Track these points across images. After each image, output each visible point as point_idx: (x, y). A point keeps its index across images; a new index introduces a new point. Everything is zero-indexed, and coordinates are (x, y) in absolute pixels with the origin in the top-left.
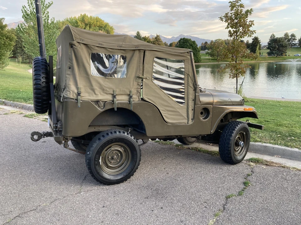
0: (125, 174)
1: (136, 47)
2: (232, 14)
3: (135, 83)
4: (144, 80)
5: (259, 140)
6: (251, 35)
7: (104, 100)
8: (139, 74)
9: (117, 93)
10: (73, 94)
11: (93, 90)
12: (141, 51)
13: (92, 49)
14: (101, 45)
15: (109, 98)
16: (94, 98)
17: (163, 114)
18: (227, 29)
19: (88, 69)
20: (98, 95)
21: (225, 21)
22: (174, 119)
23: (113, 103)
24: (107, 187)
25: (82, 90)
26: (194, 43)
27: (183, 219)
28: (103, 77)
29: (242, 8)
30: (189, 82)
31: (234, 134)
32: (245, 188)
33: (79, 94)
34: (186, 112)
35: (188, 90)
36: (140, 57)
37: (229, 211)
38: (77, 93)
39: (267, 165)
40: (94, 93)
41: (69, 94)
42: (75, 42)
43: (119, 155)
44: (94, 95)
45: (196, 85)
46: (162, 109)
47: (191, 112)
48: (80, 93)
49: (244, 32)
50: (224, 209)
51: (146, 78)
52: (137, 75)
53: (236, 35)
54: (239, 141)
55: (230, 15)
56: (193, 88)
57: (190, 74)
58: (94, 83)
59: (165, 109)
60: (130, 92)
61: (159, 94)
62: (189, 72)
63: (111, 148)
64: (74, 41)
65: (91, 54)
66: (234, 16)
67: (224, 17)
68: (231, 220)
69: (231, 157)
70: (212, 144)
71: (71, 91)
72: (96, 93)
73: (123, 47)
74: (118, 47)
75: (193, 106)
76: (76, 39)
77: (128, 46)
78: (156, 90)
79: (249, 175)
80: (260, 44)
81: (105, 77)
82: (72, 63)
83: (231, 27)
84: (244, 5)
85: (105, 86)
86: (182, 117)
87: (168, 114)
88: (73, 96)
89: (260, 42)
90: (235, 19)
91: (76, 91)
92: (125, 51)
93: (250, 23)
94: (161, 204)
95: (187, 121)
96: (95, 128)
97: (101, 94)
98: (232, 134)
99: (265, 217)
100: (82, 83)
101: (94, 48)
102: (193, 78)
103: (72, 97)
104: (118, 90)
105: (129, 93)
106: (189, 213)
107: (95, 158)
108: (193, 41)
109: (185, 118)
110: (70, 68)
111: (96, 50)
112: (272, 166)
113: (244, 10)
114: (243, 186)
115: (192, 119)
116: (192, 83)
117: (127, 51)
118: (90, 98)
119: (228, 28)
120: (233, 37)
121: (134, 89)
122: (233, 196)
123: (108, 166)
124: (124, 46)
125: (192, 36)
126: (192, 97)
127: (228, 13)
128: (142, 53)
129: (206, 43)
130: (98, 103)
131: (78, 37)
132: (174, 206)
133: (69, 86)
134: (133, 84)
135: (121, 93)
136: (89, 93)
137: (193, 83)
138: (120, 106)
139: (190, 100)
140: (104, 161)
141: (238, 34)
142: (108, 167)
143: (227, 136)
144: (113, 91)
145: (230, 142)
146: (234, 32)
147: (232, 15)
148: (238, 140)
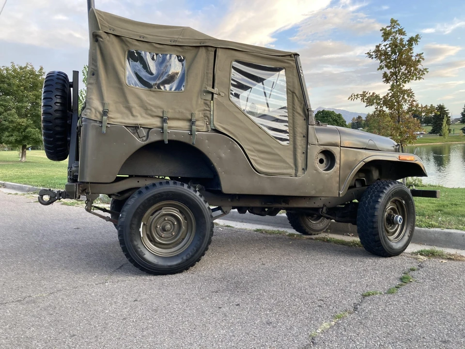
0: (185, 258)
1: (201, 42)
2: (387, 47)
3: (201, 102)
4: (215, 96)
5: (437, 224)
6: (421, 76)
7: (147, 125)
8: (206, 86)
9: (169, 115)
10: (96, 113)
11: (129, 109)
12: (210, 48)
13: (128, 44)
14: (143, 38)
15: (156, 122)
16: (131, 121)
17: (249, 156)
18: (380, 70)
19: (122, 76)
20: (137, 116)
21: (375, 58)
22: (270, 167)
23: (163, 132)
24: (152, 278)
25: (111, 108)
26: (339, 117)
27: (273, 319)
28: (147, 88)
29: (402, 37)
30: (296, 105)
31: (383, 198)
32: (401, 285)
33: (105, 113)
34: (292, 157)
35: (294, 118)
36: (208, 60)
37: (363, 313)
38: (102, 112)
39: (450, 259)
40: (130, 115)
41: (90, 113)
42: (101, 32)
43: (176, 223)
44: (131, 117)
45: (308, 110)
46: (248, 147)
47: (302, 157)
48: (107, 112)
49: (408, 72)
50: (355, 309)
51: (219, 94)
52: (203, 89)
53: (396, 79)
54: (394, 215)
55: (384, 48)
56: (304, 116)
57: (297, 92)
58: (130, 98)
59: (254, 148)
60: (192, 114)
61: (242, 122)
62: (294, 88)
63: (160, 211)
64: (99, 30)
65: (127, 53)
66: (389, 49)
67: (374, 52)
68: (365, 325)
69: (380, 240)
70: (352, 234)
71: (93, 108)
72: (135, 113)
73: (179, 42)
74: (171, 41)
75: (305, 146)
76: (103, 27)
77: (187, 40)
78: (235, 114)
79: (413, 270)
80: (449, 116)
81: (150, 89)
82: (96, 66)
83: (386, 66)
84: (405, 32)
85: (149, 104)
86: (285, 165)
87: (260, 157)
88: (95, 116)
89: (448, 113)
90: (392, 53)
91: (101, 109)
92: (183, 49)
93: (417, 57)
94: (238, 300)
95: (294, 171)
96: (138, 182)
97: (142, 116)
98: (378, 199)
99: (435, 322)
100: (110, 97)
101: (133, 43)
102: (303, 98)
103: (93, 117)
104: (170, 111)
105: (190, 117)
106: (287, 313)
107: (131, 224)
108: (337, 115)
109: (291, 166)
110: (93, 74)
111: (136, 45)
112: (459, 260)
113: (406, 39)
114: (398, 283)
115: (303, 169)
116: (300, 107)
117: (186, 47)
118: (123, 121)
119: (381, 68)
120: (391, 83)
121: (199, 111)
122: (376, 294)
123: (156, 241)
124: (180, 40)
125: (337, 109)
126: (301, 131)
127: (380, 45)
128: (211, 52)
129: (359, 117)
130: (137, 131)
131: (107, 24)
132: (260, 303)
133: (91, 100)
134: (197, 101)
135: (177, 116)
136: (122, 113)
137: (302, 106)
138: (174, 138)
139: (298, 135)
140: (148, 233)
141: (399, 78)
142: (156, 244)
143: (369, 203)
144: (163, 112)
145: (376, 212)
146: (393, 74)
147: (386, 49)
148: (392, 213)
